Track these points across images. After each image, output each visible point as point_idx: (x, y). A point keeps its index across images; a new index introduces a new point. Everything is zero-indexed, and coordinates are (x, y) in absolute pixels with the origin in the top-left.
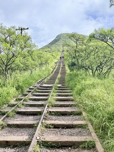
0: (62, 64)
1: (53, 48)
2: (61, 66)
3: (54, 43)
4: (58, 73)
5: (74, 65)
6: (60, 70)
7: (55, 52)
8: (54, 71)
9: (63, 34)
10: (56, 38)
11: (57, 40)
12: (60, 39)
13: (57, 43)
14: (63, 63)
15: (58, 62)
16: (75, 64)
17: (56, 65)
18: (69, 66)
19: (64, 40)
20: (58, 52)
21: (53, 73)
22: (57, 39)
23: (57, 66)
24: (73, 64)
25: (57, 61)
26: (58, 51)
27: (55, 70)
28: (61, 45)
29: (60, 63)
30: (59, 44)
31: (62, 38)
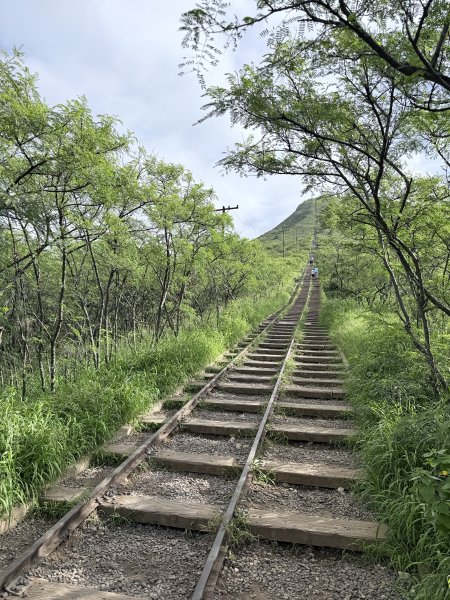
0: (311, 283)
1: (288, 238)
2: (310, 289)
3: (293, 225)
4: (304, 303)
5: (335, 289)
6: (309, 297)
7: (293, 249)
8: (294, 300)
10: (297, 210)
11: (300, 216)
12: (308, 213)
13: (299, 225)
15: (302, 277)
16: (337, 286)
17: (298, 286)
18: (326, 290)
20: (300, 250)
22: (300, 212)
23: (300, 289)
24: (333, 287)
25: (300, 275)
26: (302, 248)
27: (296, 297)
28: (311, 228)
29: (307, 280)
30: (304, 226)
31: (313, 209)
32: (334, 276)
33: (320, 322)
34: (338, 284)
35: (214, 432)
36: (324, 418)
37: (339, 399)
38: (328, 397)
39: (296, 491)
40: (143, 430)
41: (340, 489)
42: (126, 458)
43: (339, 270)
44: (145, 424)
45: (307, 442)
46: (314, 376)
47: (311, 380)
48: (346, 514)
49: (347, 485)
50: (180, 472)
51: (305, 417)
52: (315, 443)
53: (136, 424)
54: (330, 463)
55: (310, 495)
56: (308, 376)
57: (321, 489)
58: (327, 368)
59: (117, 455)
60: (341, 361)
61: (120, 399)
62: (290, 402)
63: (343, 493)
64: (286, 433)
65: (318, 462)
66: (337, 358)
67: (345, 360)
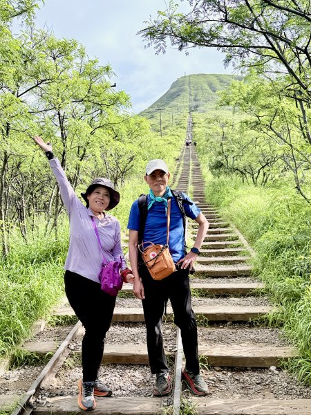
0: (191, 162)
1: (165, 116)
2: (191, 167)
3: (167, 104)
4: (187, 182)
5: (220, 167)
6: (191, 175)
7: (170, 128)
8: (177, 180)
9: (191, 78)
10: (172, 88)
11: (175, 93)
12: (182, 90)
13: (173, 103)
14: (194, 158)
15: (181, 156)
16: (222, 164)
17: (179, 165)
18: (211, 168)
19: (193, 92)
20: (177, 129)
21: (176, 183)
22: (174, 90)
23: (181, 168)
24: (219, 165)
25: (180, 153)
26: (178, 126)
27: (178, 176)
28: (185, 106)
29: (187, 158)
30: (180, 104)
31: (187, 87)
32: (220, 154)
33: (208, 201)
34: (224, 162)
35: (132, 319)
36: (236, 296)
37: (246, 276)
38: (234, 275)
39: (230, 374)
40: (57, 324)
41: (273, 368)
42: (50, 356)
43: (225, 148)
44: (58, 317)
45: (226, 322)
46: (217, 255)
47: (213, 259)
48: (287, 393)
49: (280, 363)
50: (108, 365)
51: (218, 296)
52: (234, 322)
53: (49, 319)
54: (256, 341)
55: (245, 377)
56: (210, 255)
57: (254, 369)
58: (226, 246)
59: (38, 354)
60: (237, 239)
61: (31, 294)
62: (200, 282)
63: (277, 372)
64: (206, 315)
65: (244, 341)
66: (233, 235)
67: (241, 237)
